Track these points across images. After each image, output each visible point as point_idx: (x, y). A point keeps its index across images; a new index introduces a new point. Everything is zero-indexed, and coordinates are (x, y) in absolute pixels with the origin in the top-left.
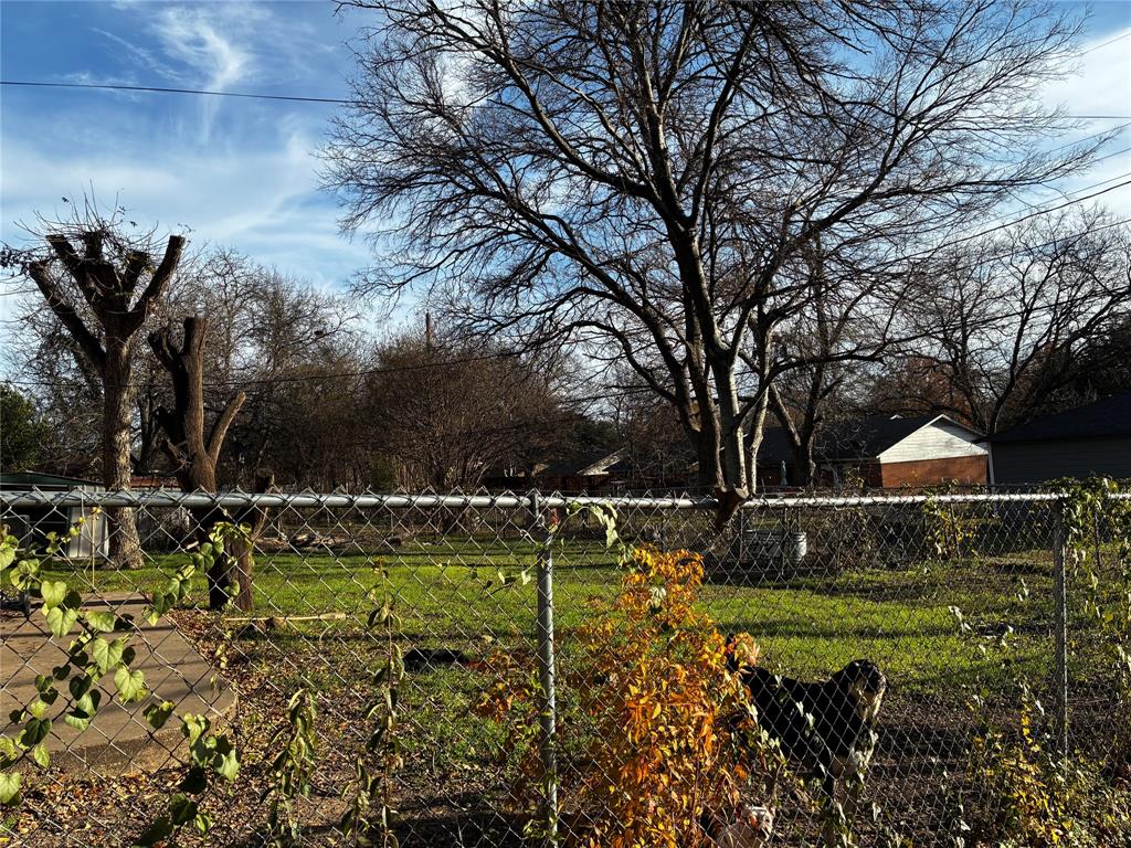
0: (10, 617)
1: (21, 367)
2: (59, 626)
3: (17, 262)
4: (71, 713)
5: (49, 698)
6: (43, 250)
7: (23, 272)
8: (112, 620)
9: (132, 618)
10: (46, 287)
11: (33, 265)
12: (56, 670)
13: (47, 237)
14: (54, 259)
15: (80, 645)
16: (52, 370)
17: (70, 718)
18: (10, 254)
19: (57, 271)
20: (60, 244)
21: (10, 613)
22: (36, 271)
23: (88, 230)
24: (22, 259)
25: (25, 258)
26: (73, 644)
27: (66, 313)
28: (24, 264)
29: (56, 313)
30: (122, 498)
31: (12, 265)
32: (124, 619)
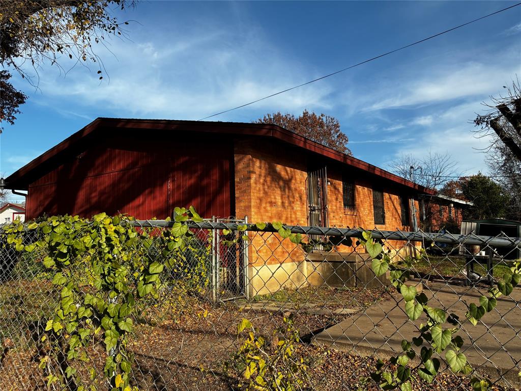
0: (484, 287)
1: (497, 170)
2: (412, 313)
3: (484, 121)
4: (422, 369)
5: (411, 355)
6: (496, 113)
7: (487, 126)
8: (445, 316)
9: (457, 318)
10: (498, 130)
11: (491, 121)
12: (414, 339)
13: (496, 107)
14: (501, 116)
15: (426, 328)
16: (511, 170)
17: (421, 372)
18: (481, 118)
19: (502, 122)
20: (503, 109)
21: (485, 285)
22: (494, 124)
23: (516, 99)
24: (486, 120)
25: (488, 119)
26: (421, 326)
27: (508, 141)
28: (487, 122)
29: (504, 142)
30: (447, 238)
31: (481, 123)
32: (452, 318)
